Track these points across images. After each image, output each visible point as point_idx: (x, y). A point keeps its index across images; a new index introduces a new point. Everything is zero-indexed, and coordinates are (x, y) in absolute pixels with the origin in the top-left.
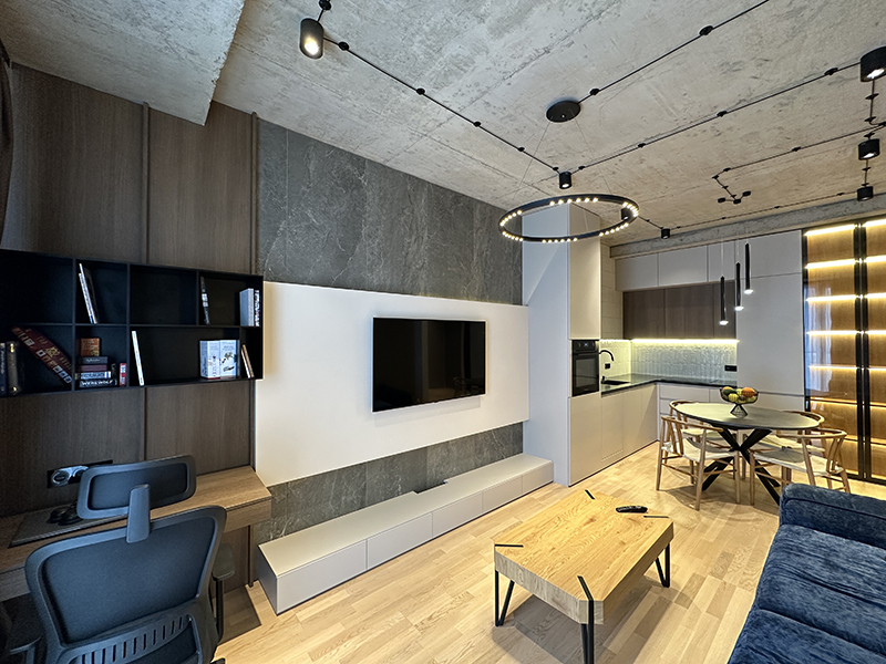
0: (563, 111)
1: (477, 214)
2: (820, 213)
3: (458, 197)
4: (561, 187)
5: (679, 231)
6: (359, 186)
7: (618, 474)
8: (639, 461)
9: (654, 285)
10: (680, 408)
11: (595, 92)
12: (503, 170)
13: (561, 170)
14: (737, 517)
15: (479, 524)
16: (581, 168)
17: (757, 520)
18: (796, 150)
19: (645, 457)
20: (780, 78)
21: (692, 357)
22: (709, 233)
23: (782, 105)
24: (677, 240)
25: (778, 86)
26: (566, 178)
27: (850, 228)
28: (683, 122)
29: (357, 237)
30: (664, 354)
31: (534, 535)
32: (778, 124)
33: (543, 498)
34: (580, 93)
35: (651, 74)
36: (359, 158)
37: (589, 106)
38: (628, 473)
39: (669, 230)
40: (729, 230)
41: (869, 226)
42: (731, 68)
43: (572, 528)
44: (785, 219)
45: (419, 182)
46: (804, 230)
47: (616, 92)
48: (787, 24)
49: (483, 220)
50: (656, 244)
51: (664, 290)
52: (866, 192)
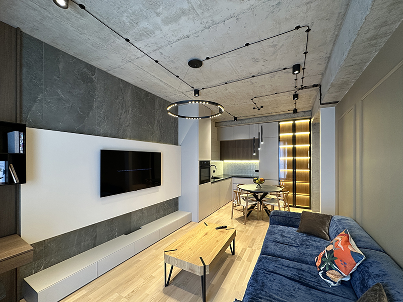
0: (195, 63)
1: (157, 103)
2: (283, 116)
3: (147, 94)
4: (195, 96)
5: (240, 118)
6: (91, 81)
7: (218, 215)
8: (225, 209)
9: (232, 139)
10: (240, 187)
11: (208, 58)
12: (169, 84)
13: (195, 88)
14: (257, 225)
15: (158, 244)
16: (203, 89)
17: (264, 225)
18: (276, 93)
19: (228, 207)
20: (271, 68)
21: (244, 168)
22: (251, 120)
23: (271, 77)
24: (240, 122)
25: (271, 70)
26: (197, 92)
27: (291, 123)
28: (240, 77)
29: (91, 108)
30: (235, 166)
31: (182, 244)
32: (271, 84)
33: (187, 229)
34: (203, 58)
35: (229, 56)
36: (91, 66)
37: (205, 63)
38: (221, 214)
39: (237, 118)
40: (257, 119)
41: (297, 122)
42: (256, 61)
43: (198, 239)
44: (274, 118)
45: (127, 84)
46: (279, 122)
47: (216, 60)
48: (272, 49)
49: (160, 106)
50: (232, 123)
51: (235, 141)
52: (295, 111)
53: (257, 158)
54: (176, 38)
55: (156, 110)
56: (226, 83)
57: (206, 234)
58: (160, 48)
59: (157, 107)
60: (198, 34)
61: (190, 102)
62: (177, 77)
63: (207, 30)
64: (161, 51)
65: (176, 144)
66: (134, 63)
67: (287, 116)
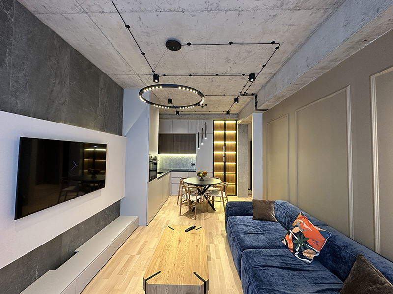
0: (173, 45)
2: (218, 116)
3: (91, 65)
5: (182, 113)
7: (163, 213)
8: (168, 205)
9: (171, 133)
11: (189, 44)
12: (128, 61)
14: (206, 218)
16: (164, 75)
18: (224, 95)
19: (170, 203)
20: (235, 71)
22: (190, 116)
23: (230, 80)
24: (180, 116)
25: (233, 73)
26: (156, 77)
27: (223, 122)
28: (206, 73)
31: (161, 261)
32: (225, 85)
33: (137, 237)
34: (184, 42)
35: (209, 49)
37: (184, 48)
39: (179, 112)
40: (196, 116)
41: (227, 122)
42: (228, 60)
44: (210, 116)
46: (214, 120)
47: (196, 49)
48: (246, 54)
50: (173, 116)
51: (174, 134)
52: (228, 112)
53: (195, 152)
54: (168, 7)
55: (100, 90)
56: (190, 76)
57: (180, 241)
58: (142, 11)
59: (101, 85)
60: (195, 13)
61: (180, 88)
62: (144, 54)
63: (206, 13)
64: (141, 15)
65: (120, 134)
66: (92, 18)
67: (221, 116)
